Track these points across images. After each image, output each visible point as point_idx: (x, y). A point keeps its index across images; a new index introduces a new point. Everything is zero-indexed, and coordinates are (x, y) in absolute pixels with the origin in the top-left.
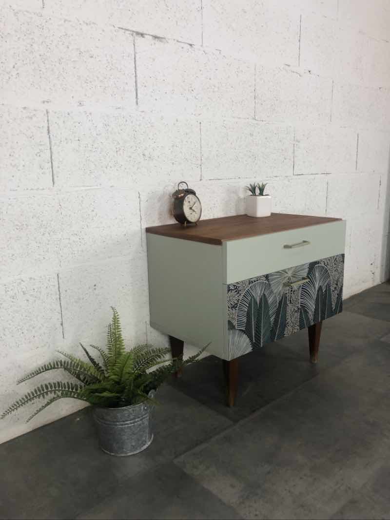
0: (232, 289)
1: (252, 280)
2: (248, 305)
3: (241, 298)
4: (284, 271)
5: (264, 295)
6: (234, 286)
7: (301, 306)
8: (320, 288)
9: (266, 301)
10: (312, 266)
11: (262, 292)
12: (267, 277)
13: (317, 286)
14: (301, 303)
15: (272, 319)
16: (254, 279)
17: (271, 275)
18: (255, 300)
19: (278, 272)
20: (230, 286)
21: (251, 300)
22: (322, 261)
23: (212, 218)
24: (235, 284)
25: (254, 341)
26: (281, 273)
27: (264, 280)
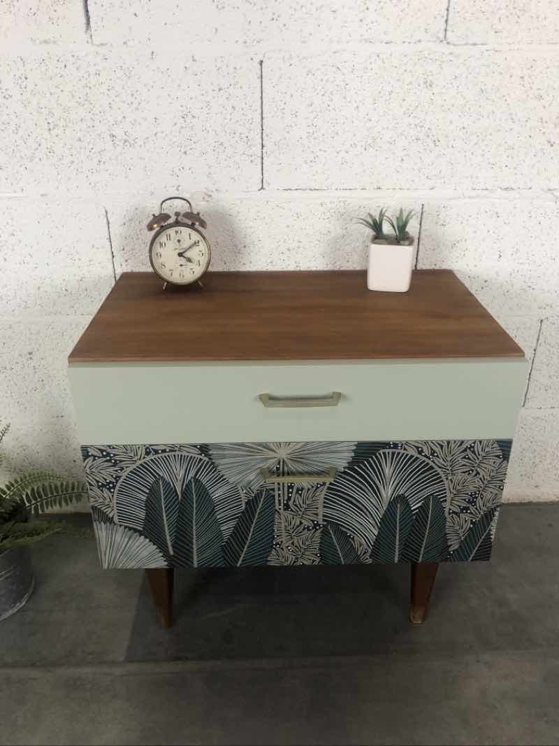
0: (95, 453)
1: (153, 447)
2: (147, 491)
3: (124, 475)
4: (266, 446)
5: (197, 481)
6: (102, 451)
7: (324, 520)
8: (399, 500)
9: (204, 494)
11: (192, 474)
12: (204, 449)
13: (387, 493)
14: (324, 516)
15: (227, 528)
16: (164, 448)
17: (219, 447)
18: (167, 484)
19: (242, 445)
20: (89, 450)
21: (157, 482)
22: (407, 443)
23: (292, 268)
24: (103, 448)
25: (172, 553)
26: (252, 448)
27: (195, 453)
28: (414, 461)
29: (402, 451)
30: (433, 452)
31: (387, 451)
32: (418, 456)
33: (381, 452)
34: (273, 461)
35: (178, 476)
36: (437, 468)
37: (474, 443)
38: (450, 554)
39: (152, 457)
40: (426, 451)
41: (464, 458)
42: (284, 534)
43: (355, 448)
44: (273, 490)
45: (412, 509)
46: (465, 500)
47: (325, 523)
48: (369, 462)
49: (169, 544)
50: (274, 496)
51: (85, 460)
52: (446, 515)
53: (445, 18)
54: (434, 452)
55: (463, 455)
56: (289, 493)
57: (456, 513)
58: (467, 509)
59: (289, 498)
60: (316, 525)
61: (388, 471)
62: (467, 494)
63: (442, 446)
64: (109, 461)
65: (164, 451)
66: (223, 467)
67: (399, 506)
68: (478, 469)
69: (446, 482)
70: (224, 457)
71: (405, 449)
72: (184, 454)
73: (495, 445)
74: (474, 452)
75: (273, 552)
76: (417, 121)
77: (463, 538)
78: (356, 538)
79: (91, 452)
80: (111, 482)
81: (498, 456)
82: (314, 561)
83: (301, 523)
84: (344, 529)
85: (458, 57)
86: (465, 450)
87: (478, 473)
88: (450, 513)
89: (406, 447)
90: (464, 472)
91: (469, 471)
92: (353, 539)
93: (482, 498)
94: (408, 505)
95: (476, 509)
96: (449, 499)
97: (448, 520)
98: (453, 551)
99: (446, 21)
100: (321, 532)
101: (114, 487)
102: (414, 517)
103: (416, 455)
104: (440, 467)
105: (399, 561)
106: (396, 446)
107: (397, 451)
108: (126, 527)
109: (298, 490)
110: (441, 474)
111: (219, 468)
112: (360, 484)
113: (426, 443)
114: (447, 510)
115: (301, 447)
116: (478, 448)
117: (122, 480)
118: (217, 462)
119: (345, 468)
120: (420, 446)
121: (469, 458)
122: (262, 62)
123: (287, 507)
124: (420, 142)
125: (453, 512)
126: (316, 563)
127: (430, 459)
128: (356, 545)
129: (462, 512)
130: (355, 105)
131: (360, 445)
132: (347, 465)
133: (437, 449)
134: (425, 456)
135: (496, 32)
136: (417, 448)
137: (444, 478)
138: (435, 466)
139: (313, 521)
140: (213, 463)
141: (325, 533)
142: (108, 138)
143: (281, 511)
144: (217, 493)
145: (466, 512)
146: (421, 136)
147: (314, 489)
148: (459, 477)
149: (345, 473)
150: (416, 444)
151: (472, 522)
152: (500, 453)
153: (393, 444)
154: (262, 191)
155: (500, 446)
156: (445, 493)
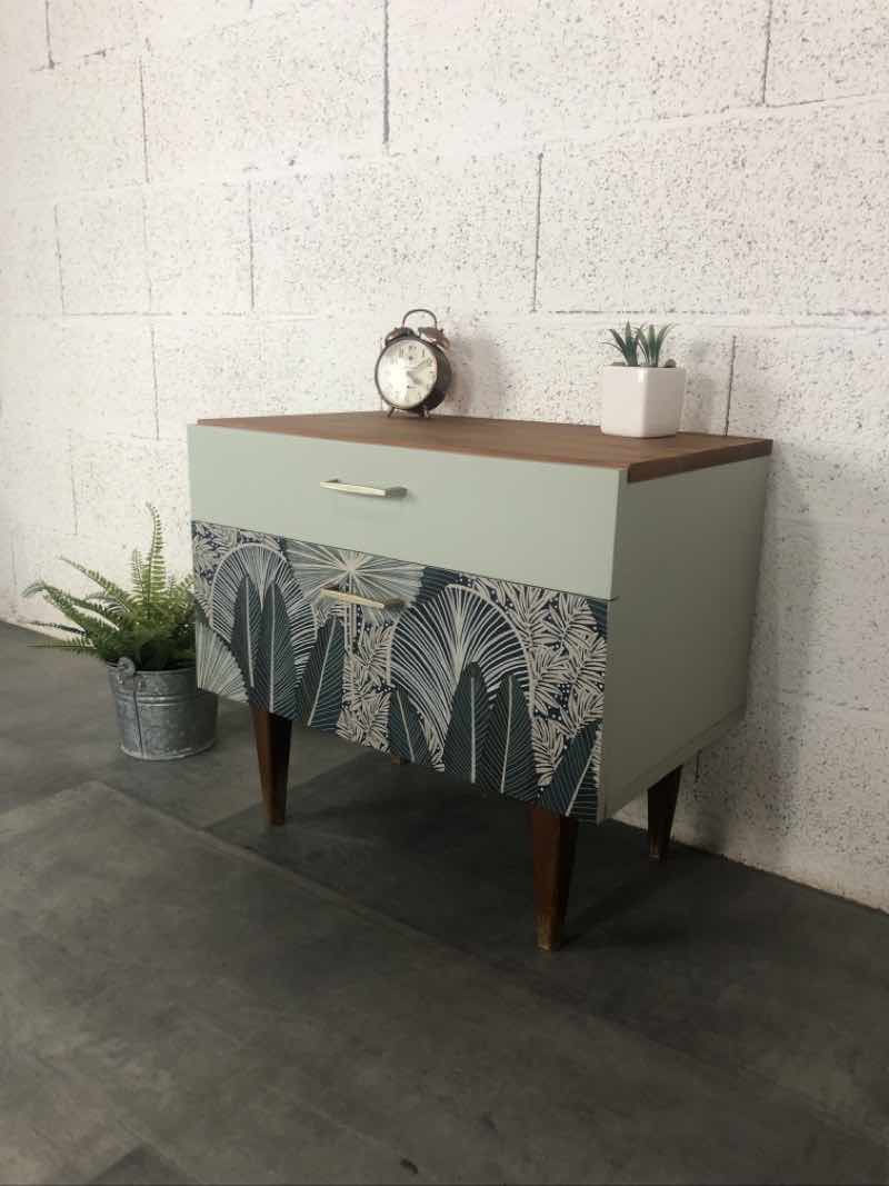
1: (245, 534)
6: (205, 529)
10: (436, 582)
11: (272, 578)
12: (283, 543)
18: (252, 586)
19: (315, 546)
26: (323, 552)
27: (275, 548)
28: (487, 610)
29: (475, 592)
30: (508, 602)
31: (456, 586)
32: (493, 604)
33: (450, 586)
34: (342, 576)
35: (261, 578)
36: (514, 630)
37: (558, 596)
38: (541, 793)
39: (241, 546)
40: (501, 599)
41: (546, 619)
42: (353, 691)
43: (422, 574)
44: (342, 618)
45: (489, 691)
46: (553, 695)
47: (393, 686)
48: (437, 600)
49: (251, 670)
50: (343, 628)
51: (193, 537)
52: (531, 715)
53: (762, 73)
54: (510, 602)
55: (545, 613)
56: (359, 627)
57: (543, 717)
58: (557, 712)
59: (358, 634)
60: (384, 686)
61: (459, 620)
62: (555, 684)
63: (518, 593)
64: (209, 543)
65: (251, 540)
66: (300, 573)
67: (472, 680)
68: (567, 645)
69: (526, 655)
70: (299, 560)
71: (476, 589)
72: (267, 547)
73: (586, 606)
74: (558, 611)
75: (342, 715)
76: (724, 216)
77: (556, 766)
78: (426, 721)
79: (199, 529)
80: (209, 572)
81: (590, 626)
82: (382, 745)
83: (369, 679)
84: (412, 702)
85: (779, 122)
86: (546, 607)
87: (566, 652)
88: (535, 714)
89: (479, 587)
90: (549, 645)
91: (554, 644)
92: (422, 721)
93: (576, 698)
94: (483, 684)
95: (569, 715)
96: (532, 688)
97: (534, 725)
98: (544, 787)
99: (765, 76)
100: (390, 699)
101: (211, 578)
102: (491, 707)
103: (489, 602)
104: (517, 628)
105: (476, 780)
106: (465, 582)
107: (468, 589)
108: (218, 635)
109: (366, 626)
110: (520, 639)
111: (296, 574)
112: (427, 632)
113: (499, 582)
114: (530, 706)
115: (369, 563)
116: (563, 605)
117: (219, 568)
118: (294, 565)
119: (412, 603)
120: (494, 587)
121: (552, 622)
122: (541, 156)
123: (356, 650)
124: (727, 244)
125: (539, 713)
126: (384, 749)
127: (505, 610)
128: (427, 734)
129: (550, 717)
130: (644, 199)
131: (429, 571)
132: (414, 599)
133: (513, 597)
134: (499, 604)
135: (838, 82)
136: (490, 589)
137: (523, 648)
138: (512, 626)
139: (381, 679)
140: (290, 567)
141: (393, 700)
142: (390, 253)
143: (350, 653)
144: (293, 609)
145: (557, 719)
146: (729, 236)
147: (382, 628)
148: (543, 651)
149: (412, 611)
150: (490, 585)
151: (567, 742)
152: (592, 621)
153: (464, 577)
154: (533, 315)
155: (592, 609)
156: (526, 675)
